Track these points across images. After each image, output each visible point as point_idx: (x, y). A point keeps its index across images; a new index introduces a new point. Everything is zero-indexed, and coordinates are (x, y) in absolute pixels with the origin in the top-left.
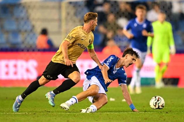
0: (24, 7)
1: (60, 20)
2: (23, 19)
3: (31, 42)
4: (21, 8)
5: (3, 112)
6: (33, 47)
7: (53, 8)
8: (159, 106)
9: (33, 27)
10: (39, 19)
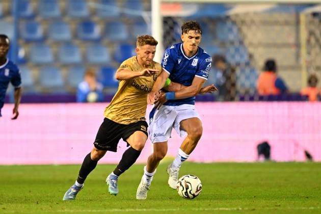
0: (234, 23)
1: (298, 45)
2: (232, 43)
3: (248, 84)
4: (229, 24)
5: (199, 207)
6: (252, 92)
7: (286, 23)
8: (194, 195)
9: (251, 56)
10: (260, 44)
